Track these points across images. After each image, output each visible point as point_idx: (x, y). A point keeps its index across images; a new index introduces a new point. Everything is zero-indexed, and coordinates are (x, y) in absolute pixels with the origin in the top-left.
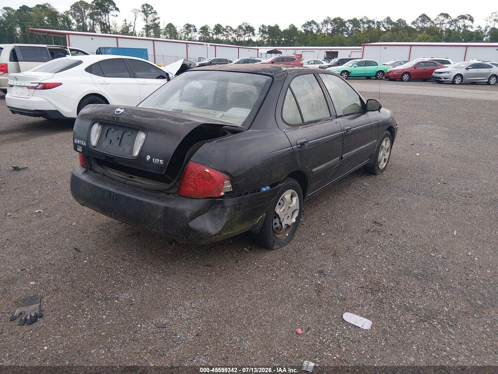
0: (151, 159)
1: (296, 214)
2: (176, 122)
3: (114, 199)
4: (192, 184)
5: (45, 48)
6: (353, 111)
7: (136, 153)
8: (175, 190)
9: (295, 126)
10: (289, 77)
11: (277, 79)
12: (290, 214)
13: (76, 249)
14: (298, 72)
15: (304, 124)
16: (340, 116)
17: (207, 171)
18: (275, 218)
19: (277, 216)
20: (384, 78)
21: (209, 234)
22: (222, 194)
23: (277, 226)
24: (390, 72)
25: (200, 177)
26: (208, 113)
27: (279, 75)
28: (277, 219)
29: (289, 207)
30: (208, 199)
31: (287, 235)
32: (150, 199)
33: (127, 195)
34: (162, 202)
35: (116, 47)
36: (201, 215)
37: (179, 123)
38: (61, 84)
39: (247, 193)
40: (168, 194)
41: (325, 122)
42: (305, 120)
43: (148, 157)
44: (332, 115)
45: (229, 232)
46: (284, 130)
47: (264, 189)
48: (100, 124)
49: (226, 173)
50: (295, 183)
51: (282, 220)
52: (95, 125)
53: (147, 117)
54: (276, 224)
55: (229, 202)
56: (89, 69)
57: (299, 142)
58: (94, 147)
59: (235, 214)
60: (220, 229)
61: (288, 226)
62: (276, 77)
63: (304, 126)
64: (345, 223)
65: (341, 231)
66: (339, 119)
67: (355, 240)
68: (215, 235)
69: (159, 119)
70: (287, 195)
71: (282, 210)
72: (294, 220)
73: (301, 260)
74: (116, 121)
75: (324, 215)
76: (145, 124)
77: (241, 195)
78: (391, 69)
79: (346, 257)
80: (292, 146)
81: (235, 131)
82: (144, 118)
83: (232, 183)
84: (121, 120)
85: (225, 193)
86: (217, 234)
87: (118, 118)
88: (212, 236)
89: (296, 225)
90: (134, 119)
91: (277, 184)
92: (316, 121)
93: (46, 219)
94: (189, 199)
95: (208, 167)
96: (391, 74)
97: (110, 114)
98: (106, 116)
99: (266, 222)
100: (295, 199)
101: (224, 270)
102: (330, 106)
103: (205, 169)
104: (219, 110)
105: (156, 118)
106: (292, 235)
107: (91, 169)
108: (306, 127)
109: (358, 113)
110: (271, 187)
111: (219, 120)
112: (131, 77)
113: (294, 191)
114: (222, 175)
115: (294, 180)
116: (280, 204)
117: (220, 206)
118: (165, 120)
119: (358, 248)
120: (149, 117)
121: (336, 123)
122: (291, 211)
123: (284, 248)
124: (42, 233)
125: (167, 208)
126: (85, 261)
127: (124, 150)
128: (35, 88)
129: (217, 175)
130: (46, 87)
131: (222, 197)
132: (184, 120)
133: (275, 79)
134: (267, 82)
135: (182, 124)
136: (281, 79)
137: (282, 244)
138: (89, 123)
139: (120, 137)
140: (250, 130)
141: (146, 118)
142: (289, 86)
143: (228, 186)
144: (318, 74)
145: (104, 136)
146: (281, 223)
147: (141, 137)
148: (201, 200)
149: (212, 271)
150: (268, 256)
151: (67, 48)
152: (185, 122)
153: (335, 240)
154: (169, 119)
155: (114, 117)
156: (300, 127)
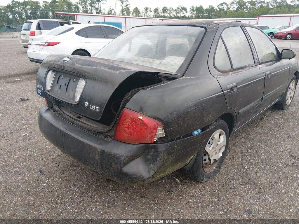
0: (89, 106)
1: (223, 150)
2: (112, 71)
3: (63, 137)
4: (126, 130)
5: (57, 21)
6: (271, 59)
7: (77, 99)
8: (112, 133)
9: (224, 72)
10: (221, 28)
11: (210, 30)
12: (217, 151)
13: (41, 171)
14: (228, 25)
15: (233, 70)
16: (262, 63)
17: (141, 118)
18: (205, 155)
19: (206, 154)
20: (273, 37)
21: (142, 178)
22: (155, 139)
23: (206, 162)
24: (278, 33)
25: (134, 123)
26: (149, 62)
27: (211, 26)
28: (207, 156)
29: (218, 145)
30: (141, 145)
31: (215, 168)
32: (90, 141)
33: (72, 135)
34: (99, 144)
35: (104, 22)
36: (134, 159)
37: (115, 72)
38: (59, 43)
39: (179, 138)
40: (106, 136)
41: (251, 68)
42: (234, 67)
43: (87, 103)
44: (256, 62)
45: (162, 175)
46: (216, 76)
47: (196, 133)
48: (54, 71)
49: (159, 119)
50: (224, 123)
51: (210, 156)
52: (49, 72)
53: (87, 65)
54: (205, 160)
55: (162, 147)
56: (78, 33)
57: (229, 86)
58: (49, 91)
59: (168, 158)
60: (152, 173)
61: (215, 160)
62: (209, 28)
63: (234, 72)
64: (265, 155)
65: (263, 165)
66: (261, 66)
67: (277, 175)
68: (148, 179)
69: (97, 67)
70: (216, 135)
71: (211, 148)
72: (221, 155)
73: (228, 196)
74: (63, 68)
75: (245, 147)
76: (85, 72)
77: (173, 140)
78: (278, 31)
79: (271, 194)
80: (223, 91)
81: (169, 78)
82: (84, 67)
83: (165, 129)
84: (66, 68)
85: (159, 138)
86: (150, 178)
87: (64, 66)
88: (144, 180)
89: (222, 159)
90: (75, 67)
91: (207, 127)
92: (243, 68)
93: (29, 142)
94: (123, 144)
95: (142, 114)
96: (278, 35)
97: (59, 63)
98: (56, 64)
99: (197, 160)
100: (223, 137)
101: (158, 203)
102: (254, 54)
103: (139, 116)
104: (158, 59)
105: (94, 66)
106: (219, 167)
107: (52, 108)
108: (235, 73)
109: (274, 61)
110: (203, 130)
111: (156, 67)
112: (105, 38)
113: (222, 130)
114: (155, 122)
115: (223, 121)
116: (209, 143)
117: (153, 150)
118: (102, 68)
119: (280, 184)
120: (89, 65)
121: (260, 69)
122: (218, 148)
123: (212, 181)
124: (22, 154)
125: (103, 152)
126: (44, 185)
127: (69, 95)
128: (43, 45)
129: (150, 122)
130: (50, 44)
131: (155, 142)
132: (120, 68)
133: (208, 30)
134: (200, 33)
135: (118, 72)
136: (213, 30)
137: (209, 177)
138: (45, 70)
139: (67, 83)
140: (183, 77)
141: (86, 67)
142: (221, 36)
143: (161, 132)
144: (244, 26)
145: (56, 82)
146: (209, 159)
147: (82, 83)
148: (134, 146)
149: (147, 204)
150: (197, 189)
151: (70, 22)
152: (121, 71)
153: (258, 174)
154: (106, 67)
155: (61, 66)
156: (230, 73)
